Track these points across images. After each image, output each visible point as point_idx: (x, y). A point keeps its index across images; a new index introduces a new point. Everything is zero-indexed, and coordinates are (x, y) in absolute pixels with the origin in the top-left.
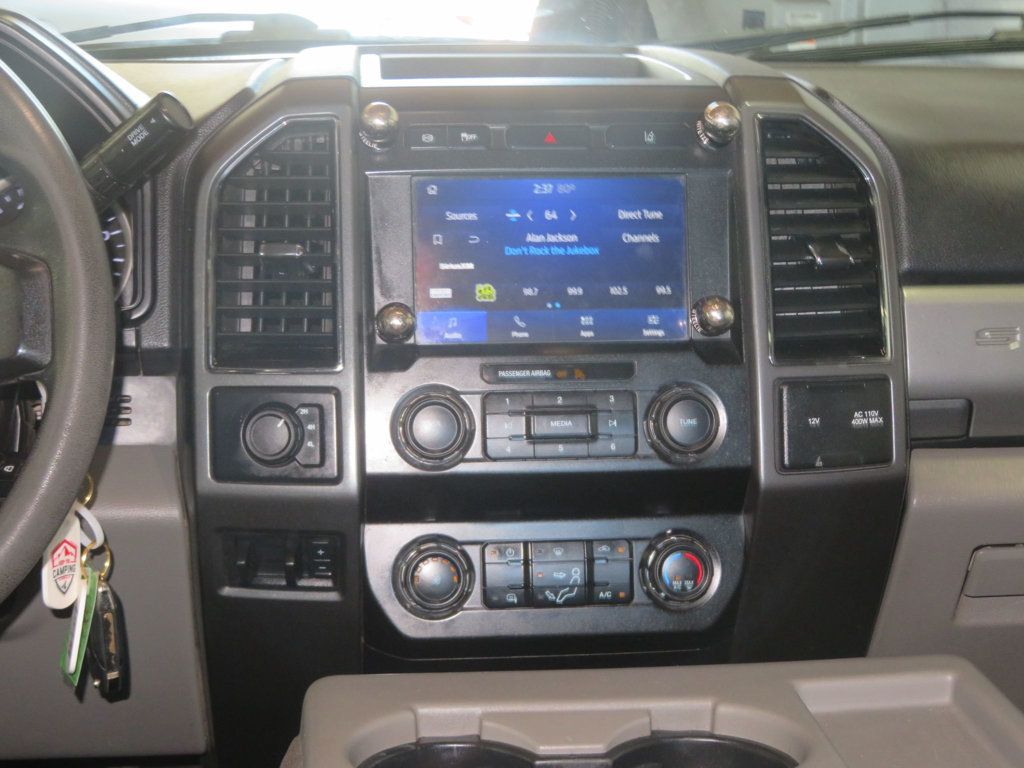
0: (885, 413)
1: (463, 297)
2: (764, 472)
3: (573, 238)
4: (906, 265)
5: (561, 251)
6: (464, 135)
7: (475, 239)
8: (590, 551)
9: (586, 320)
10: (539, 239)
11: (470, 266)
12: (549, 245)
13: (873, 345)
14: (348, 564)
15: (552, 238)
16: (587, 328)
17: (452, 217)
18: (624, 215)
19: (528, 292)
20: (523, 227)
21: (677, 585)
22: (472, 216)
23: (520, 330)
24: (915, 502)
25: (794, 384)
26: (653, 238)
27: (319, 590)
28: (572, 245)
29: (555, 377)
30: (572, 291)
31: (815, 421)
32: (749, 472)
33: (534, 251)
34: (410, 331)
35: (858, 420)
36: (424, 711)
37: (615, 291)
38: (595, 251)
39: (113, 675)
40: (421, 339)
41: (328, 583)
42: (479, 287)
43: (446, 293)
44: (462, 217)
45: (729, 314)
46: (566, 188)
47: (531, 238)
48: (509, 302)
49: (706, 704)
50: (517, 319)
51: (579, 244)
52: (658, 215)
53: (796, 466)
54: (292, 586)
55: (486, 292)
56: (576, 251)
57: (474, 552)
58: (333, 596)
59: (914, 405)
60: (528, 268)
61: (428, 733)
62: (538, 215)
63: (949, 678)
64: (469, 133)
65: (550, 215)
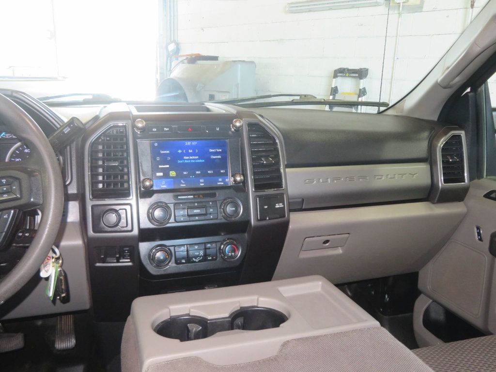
0: (284, 204)
1: (166, 175)
2: (253, 222)
3: (197, 157)
4: (286, 163)
5: (194, 161)
6: (165, 129)
7: (169, 158)
8: (205, 246)
9: (201, 181)
10: (187, 158)
11: (168, 166)
12: (191, 159)
13: (279, 185)
14: (134, 254)
15: (191, 158)
16: (202, 183)
17: (162, 152)
18: (211, 150)
19: (185, 173)
20: (183, 154)
21: (230, 254)
22: (168, 152)
23: (183, 184)
24: (290, 227)
25: (260, 197)
26: (219, 157)
27: (126, 262)
28: (197, 159)
29: (194, 197)
30: (197, 172)
31: (266, 207)
32: (248, 222)
33: (186, 161)
34: (152, 186)
35: (277, 206)
36: (172, 307)
37: (209, 172)
38: (204, 161)
39: (63, 295)
40: (155, 188)
41: (129, 260)
42: (171, 172)
43: (161, 174)
44: (165, 152)
45: (242, 178)
46: (194, 143)
47: (185, 158)
48: (179, 176)
49: (255, 297)
50: (182, 181)
51: (199, 159)
52: (221, 150)
53: (261, 220)
54: (118, 262)
55: (173, 173)
56: (198, 161)
57: (172, 249)
58: (130, 264)
59: (290, 201)
60: (185, 166)
61: (173, 314)
62: (187, 151)
63: (320, 283)
64: (167, 128)
65: (190, 151)
